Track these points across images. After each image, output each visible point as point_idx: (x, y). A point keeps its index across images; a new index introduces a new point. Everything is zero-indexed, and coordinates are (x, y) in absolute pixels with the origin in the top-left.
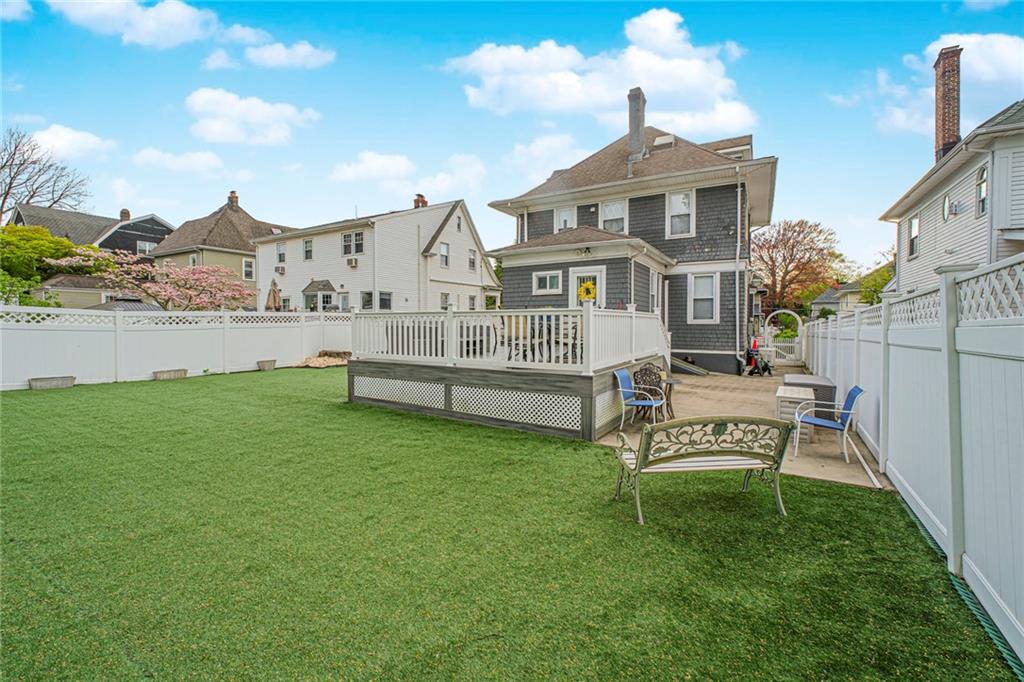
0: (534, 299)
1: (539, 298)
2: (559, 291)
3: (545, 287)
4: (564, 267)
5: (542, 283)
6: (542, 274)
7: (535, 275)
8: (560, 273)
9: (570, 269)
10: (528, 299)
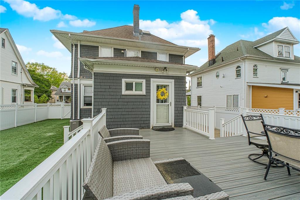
0: (124, 97)
1: (128, 97)
2: (144, 92)
3: (132, 90)
4: (148, 78)
5: (129, 87)
6: (129, 80)
7: (124, 81)
8: (144, 81)
9: (152, 79)
10: (119, 97)
